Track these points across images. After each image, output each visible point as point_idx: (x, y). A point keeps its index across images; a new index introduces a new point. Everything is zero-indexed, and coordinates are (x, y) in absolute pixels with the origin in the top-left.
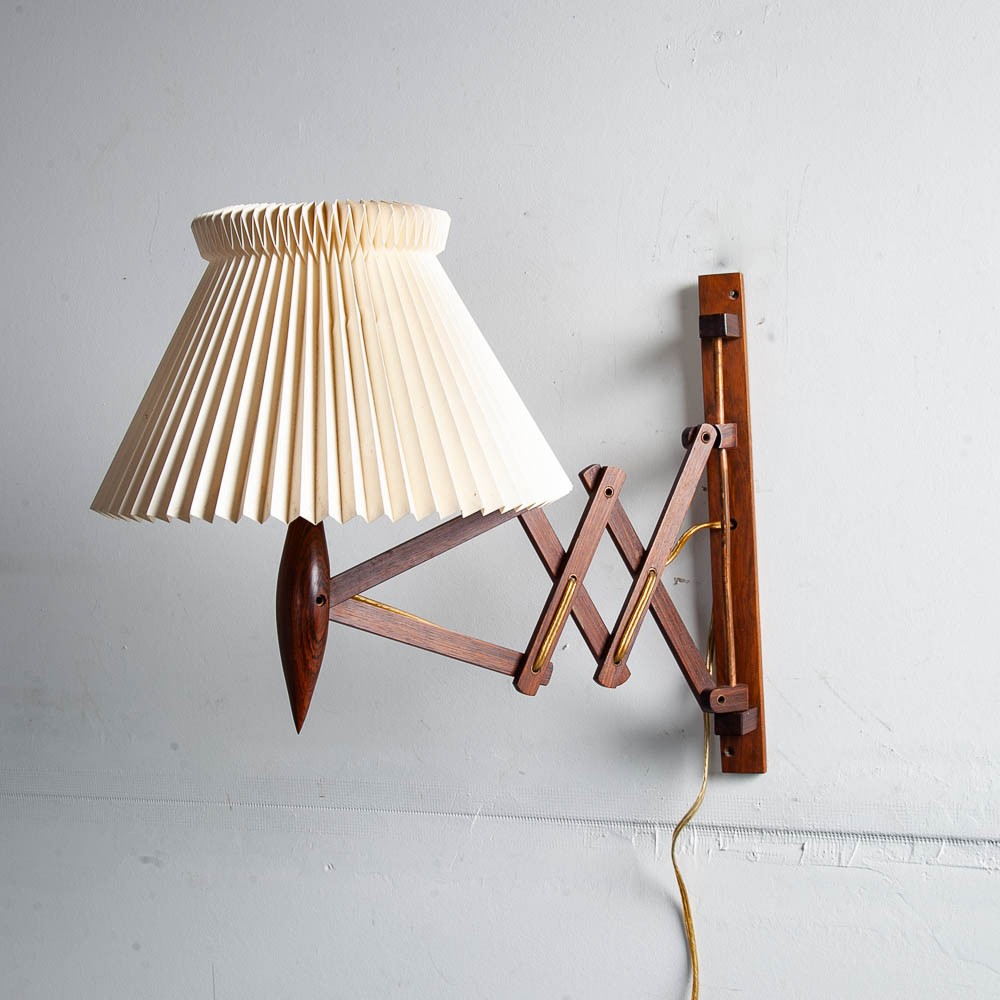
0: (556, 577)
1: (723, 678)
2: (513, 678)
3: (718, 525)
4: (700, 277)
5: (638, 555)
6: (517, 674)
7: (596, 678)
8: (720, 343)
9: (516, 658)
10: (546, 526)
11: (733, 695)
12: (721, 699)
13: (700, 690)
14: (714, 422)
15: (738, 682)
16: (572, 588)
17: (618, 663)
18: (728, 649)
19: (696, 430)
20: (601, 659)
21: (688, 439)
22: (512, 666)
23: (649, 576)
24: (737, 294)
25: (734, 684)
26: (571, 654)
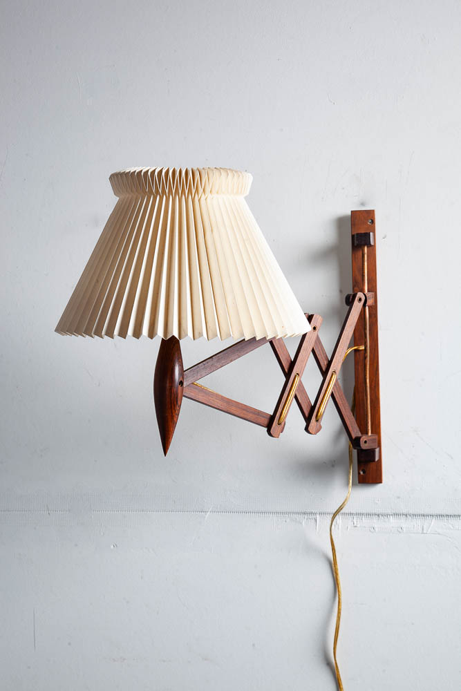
0: (288, 374)
1: (364, 431)
2: (266, 429)
3: (362, 348)
4: (352, 211)
5: (326, 363)
6: (269, 427)
7: (307, 429)
8: (366, 248)
9: (269, 417)
10: (283, 347)
11: (371, 440)
12: (366, 442)
13: (354, 436)
14: (362, 291)
15: (372, 433)
16: (297, 380)
17: (317, 421)
18: (367, 415)
19: (354, 296)
20: (308, 419)
21: (350, 301)
22: (266, 422)
23: (332, 374)
24: (373, 222)
25: (370, 434)
26: (293, 416)
